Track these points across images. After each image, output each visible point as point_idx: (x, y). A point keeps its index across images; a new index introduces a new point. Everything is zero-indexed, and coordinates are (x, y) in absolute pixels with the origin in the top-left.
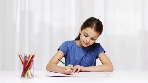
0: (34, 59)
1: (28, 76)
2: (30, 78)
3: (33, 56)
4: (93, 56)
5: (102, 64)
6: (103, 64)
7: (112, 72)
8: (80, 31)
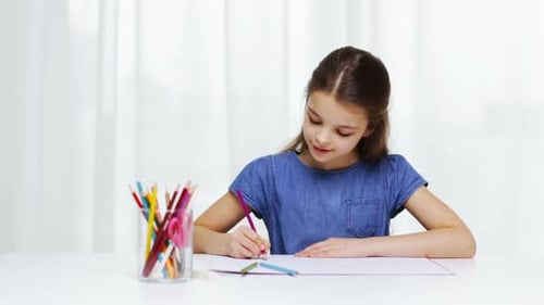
4: (377, 204)
5: (424, 230)
6: (428, 229)
7: (470, 257)
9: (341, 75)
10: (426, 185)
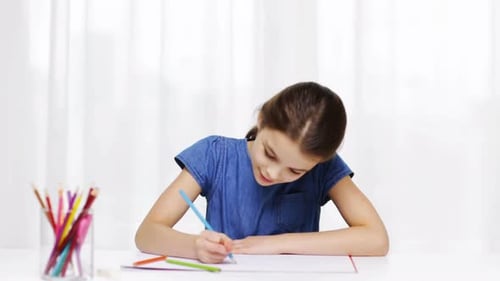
9: (308, 124)
10: (352, 175)
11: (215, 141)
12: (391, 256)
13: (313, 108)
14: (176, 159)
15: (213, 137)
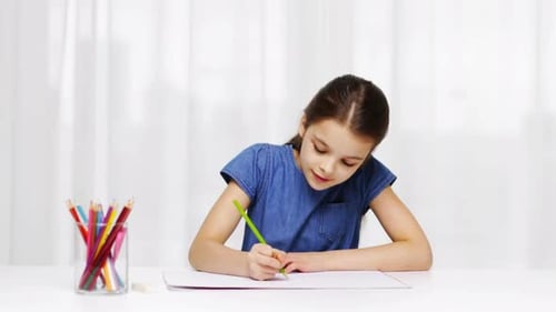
0: (129, 223)
1: (103, 287)
2: (111, 293)
3: (125, 212)
8: (303, 127)
11: (260, 150)
12: (435, 270)
13: (354, 93)
14: (222, 174)
15: (257, 145)
